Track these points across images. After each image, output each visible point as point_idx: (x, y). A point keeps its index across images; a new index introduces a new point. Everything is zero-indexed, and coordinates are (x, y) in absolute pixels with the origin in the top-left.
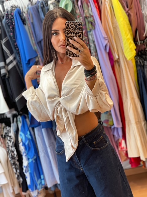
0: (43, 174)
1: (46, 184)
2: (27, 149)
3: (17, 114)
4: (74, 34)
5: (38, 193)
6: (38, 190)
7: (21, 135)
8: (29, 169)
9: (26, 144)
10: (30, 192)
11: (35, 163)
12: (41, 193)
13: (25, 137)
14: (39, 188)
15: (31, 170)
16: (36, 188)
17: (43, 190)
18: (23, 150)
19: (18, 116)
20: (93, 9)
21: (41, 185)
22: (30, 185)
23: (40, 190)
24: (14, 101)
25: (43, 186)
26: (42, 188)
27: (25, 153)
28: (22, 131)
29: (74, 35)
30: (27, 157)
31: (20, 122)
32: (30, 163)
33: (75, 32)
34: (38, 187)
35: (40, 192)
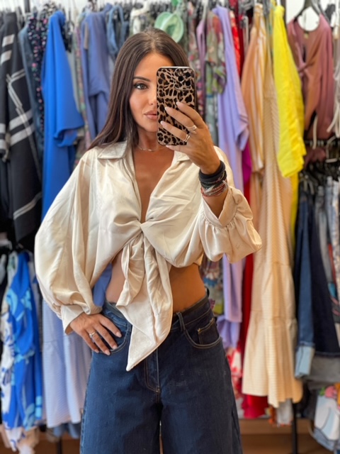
0: (42, 394)
1: (43, 418)
2: (18, 331)
3: (11, 247)
4: (175, 94)
5: (23, 435)
6: (24, 427)
7: (9, 296)
8: (13, 376)
9: (18, 319)
10: (4, 428)
11: (29, 365)
12: (28, 437)
13: (19, 303)
14: (27, 425)
15: (16, 380)
16: (20, 424)
17: (36, 430)
18: (6, 330)
19: (11, 252)
20: (227, 49)
21: (32, 419)
22: (7, 414)
23: (29, 429)
24: (10, 217)
25: (36, 422)
26: (33, 425)
27: (12, 339)
28: (13, 287)
29: (176, 97)
30: (13, 349)
31: (14, 267)
32: (17, 363)
33: (179, 92)
34: (25, 421)
35: (26, 434)
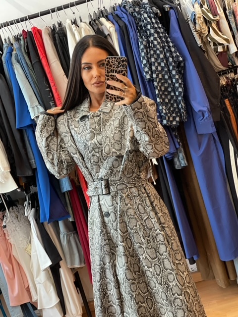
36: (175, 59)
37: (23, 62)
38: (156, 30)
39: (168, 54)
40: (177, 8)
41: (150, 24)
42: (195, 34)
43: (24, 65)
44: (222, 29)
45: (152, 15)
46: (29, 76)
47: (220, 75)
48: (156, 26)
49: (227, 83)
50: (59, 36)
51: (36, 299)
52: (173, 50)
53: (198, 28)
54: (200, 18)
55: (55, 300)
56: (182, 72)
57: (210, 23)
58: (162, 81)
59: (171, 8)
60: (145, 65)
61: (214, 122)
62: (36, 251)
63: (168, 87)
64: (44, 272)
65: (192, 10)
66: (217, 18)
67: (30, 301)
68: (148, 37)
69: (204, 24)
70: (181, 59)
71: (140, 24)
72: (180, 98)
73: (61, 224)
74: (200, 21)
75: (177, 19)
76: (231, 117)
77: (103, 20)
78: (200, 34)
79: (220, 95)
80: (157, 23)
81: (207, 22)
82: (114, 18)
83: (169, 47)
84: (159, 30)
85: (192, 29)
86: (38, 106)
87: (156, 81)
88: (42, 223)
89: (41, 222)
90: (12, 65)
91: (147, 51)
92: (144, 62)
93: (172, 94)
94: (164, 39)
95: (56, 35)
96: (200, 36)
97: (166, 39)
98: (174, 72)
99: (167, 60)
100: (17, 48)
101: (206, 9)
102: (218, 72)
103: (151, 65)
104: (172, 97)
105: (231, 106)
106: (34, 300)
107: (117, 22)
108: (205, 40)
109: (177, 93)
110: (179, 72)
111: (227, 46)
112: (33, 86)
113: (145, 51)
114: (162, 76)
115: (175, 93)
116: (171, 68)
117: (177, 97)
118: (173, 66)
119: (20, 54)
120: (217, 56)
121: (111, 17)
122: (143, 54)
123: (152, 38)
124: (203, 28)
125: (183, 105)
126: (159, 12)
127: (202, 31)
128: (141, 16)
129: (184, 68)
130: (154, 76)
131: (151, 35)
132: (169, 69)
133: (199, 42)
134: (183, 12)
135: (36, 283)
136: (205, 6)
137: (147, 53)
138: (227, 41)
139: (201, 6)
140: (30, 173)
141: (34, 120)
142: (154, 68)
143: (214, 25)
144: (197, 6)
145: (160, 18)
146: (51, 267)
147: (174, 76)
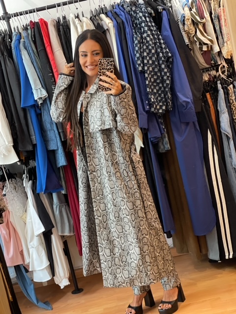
36: (164, 55)
37: (30, 49)
38: (150, 28)
39: (159, 50)
40: (169, 10)
41: (145, 23)
42: (184, 33)
43: (31, 51)
44: (207, 31)
45: (146, 15)
46: (35, 62)
47: (204, 72)
48: (150, 24)
49: (209, 79)
50: (63, 29)
51: (28, 262)
52: (163, 46)
53: (186, 28)
54: (189, 19)
55: (46, 263)
56: (171, 66)
57: (197, 25)
58: (152, 74)
59: (164, 9)
60: (138, 58)
61: (196, 113)
62: (31, 218)
63: (157, 79)
64: (37, 238)
65: (182, 12)
66: (204, 21)
67: (22, 263)
68: (141, 34)
69: (192, 26)
70: (170, 55)
71: (135, 22)
72: (167, 89)
73: (55, 195)
74: (188, 23)
75: (169, 19)
76: (211, 109)
77: (103, 16)
78: (188, 34)
79: (202, 89)
80: (150, 21)
81: (195, 23)
82: (112, 16)
83: (160, 43)
84: (152, 28)
85: (181, 29)
86: (41, 89)
87: (147, 73)
88: (38, 194)
89: (37, 192)
90: (20, 51)
91: (140, 46)
92: (138, 55)
93: (161, 85)
94: (156, 37)
95: (61, 27)
96: (188, 36)
97: (158, 36)
98: (163, 66)
99: (158, 55)
100: (25, 37)
101: (195, 12)
102: (202, 69)
103: (143, 58)
104: (160, 88)
105: (212, 99)
106: (26, 263)
107: (115, 19)
108: (191, 39)
109: (165, 85)
110: (167, 67)
111: (211, 46)
112: (37, 71)
113: (139, 46)
114: (152, 69)
115: (163, 85)
116: (161, 62)
117: (165, 88)
118: (163, 61)
119: (28, 42)
120: (202, 54)
121: (110, 14)
122: (137, 48)
123: (145, 35)
124: (191, 29)
125: (170, 96)
126: (153, 12)
127: (190, 31)
128: (137, 15)
129: (172, 63)
130: (146, 68)
131: (144, 32)
132: (159, 63)
133: (187, 41)
134: (174, 13)
135: (29, 247)
136: (194, 10)
137: (140, 48)
138: (211, 41)
139: (191, 9)
140: (30, 148)
141: (36, 101)
142: (146, 61)
143: (201, 27)
144: (187, 9)
145: (154, 18)
146: (44, 233)
147: (163, 69)
